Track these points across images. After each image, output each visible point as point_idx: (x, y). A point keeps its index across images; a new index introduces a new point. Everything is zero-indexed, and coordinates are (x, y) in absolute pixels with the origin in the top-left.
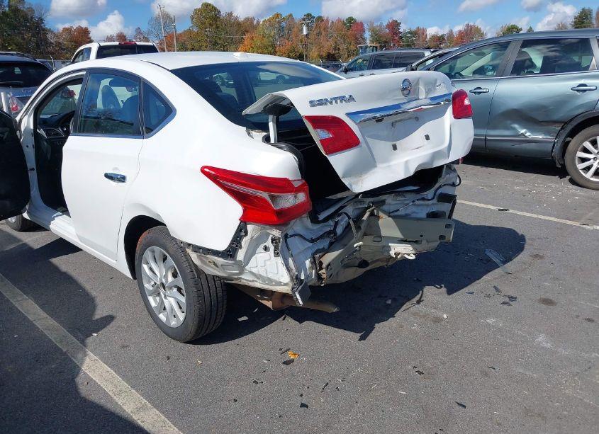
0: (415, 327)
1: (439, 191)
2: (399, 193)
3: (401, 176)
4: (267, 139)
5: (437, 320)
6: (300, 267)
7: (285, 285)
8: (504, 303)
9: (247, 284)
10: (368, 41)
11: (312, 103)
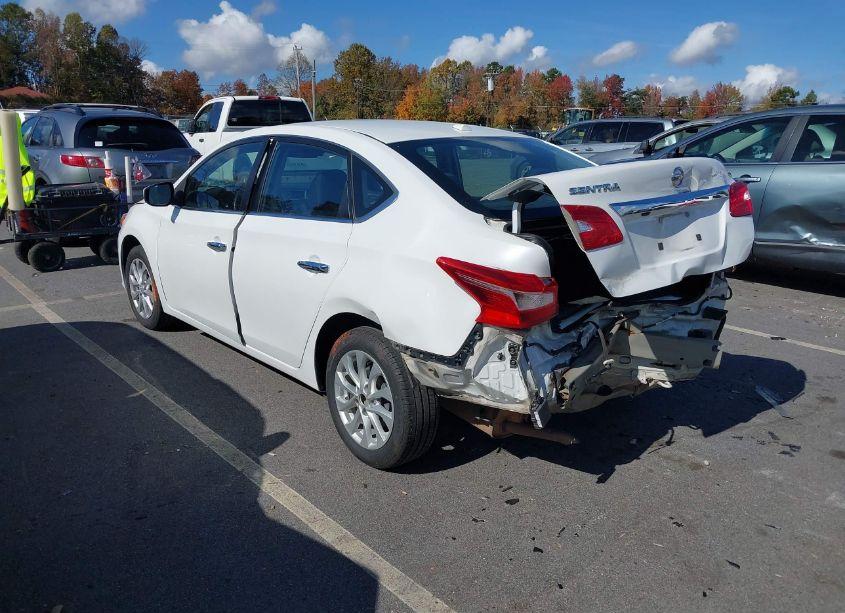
0: (669, 473)
1: (705, 305)
2: (655, 304)
3: (667, 281)
4: (509, 229)
5: (697, 467)
6: (540, 383)
7: (522, 402)
8: (784, 453)
9: (470, 401)
10: (576, 102)
11: (573, 191)
